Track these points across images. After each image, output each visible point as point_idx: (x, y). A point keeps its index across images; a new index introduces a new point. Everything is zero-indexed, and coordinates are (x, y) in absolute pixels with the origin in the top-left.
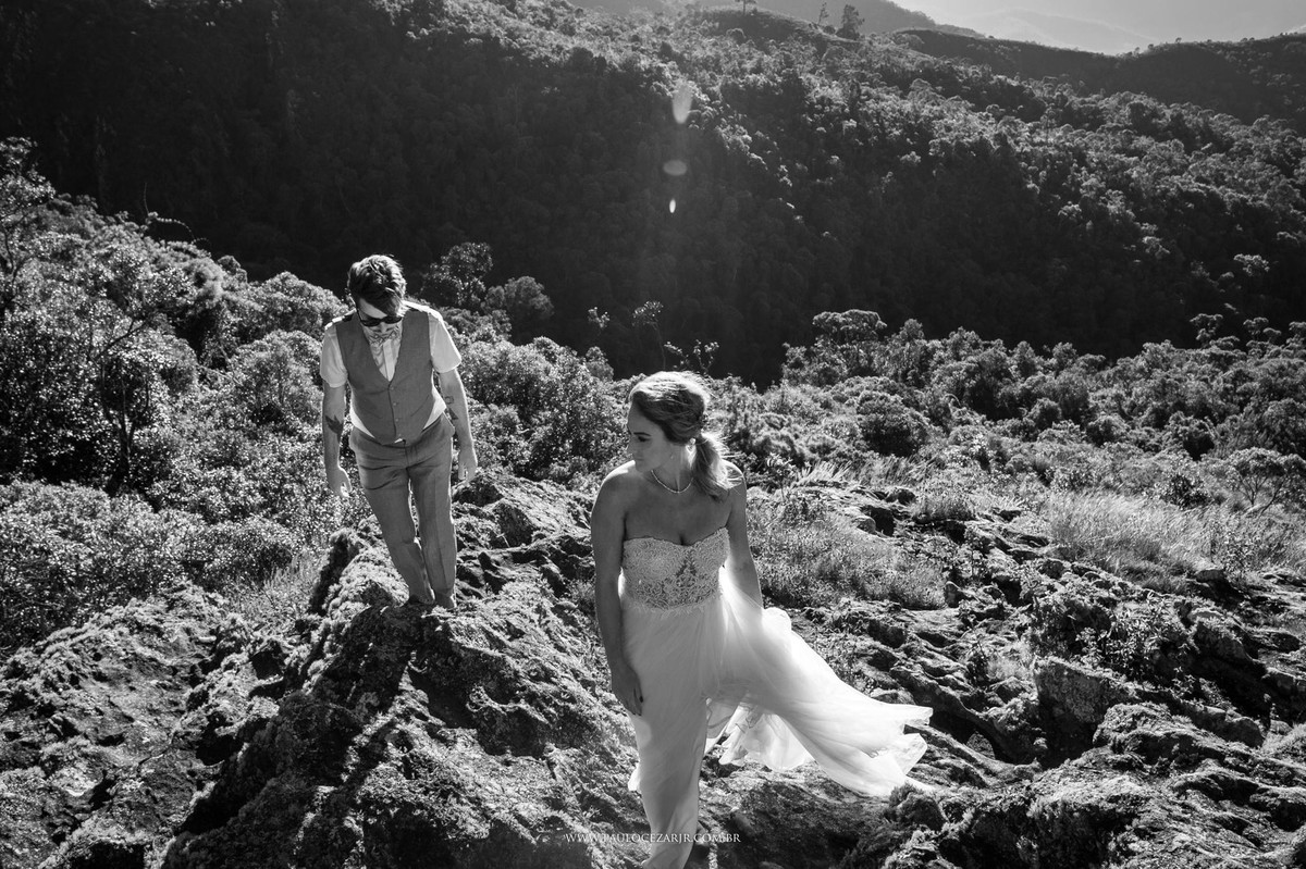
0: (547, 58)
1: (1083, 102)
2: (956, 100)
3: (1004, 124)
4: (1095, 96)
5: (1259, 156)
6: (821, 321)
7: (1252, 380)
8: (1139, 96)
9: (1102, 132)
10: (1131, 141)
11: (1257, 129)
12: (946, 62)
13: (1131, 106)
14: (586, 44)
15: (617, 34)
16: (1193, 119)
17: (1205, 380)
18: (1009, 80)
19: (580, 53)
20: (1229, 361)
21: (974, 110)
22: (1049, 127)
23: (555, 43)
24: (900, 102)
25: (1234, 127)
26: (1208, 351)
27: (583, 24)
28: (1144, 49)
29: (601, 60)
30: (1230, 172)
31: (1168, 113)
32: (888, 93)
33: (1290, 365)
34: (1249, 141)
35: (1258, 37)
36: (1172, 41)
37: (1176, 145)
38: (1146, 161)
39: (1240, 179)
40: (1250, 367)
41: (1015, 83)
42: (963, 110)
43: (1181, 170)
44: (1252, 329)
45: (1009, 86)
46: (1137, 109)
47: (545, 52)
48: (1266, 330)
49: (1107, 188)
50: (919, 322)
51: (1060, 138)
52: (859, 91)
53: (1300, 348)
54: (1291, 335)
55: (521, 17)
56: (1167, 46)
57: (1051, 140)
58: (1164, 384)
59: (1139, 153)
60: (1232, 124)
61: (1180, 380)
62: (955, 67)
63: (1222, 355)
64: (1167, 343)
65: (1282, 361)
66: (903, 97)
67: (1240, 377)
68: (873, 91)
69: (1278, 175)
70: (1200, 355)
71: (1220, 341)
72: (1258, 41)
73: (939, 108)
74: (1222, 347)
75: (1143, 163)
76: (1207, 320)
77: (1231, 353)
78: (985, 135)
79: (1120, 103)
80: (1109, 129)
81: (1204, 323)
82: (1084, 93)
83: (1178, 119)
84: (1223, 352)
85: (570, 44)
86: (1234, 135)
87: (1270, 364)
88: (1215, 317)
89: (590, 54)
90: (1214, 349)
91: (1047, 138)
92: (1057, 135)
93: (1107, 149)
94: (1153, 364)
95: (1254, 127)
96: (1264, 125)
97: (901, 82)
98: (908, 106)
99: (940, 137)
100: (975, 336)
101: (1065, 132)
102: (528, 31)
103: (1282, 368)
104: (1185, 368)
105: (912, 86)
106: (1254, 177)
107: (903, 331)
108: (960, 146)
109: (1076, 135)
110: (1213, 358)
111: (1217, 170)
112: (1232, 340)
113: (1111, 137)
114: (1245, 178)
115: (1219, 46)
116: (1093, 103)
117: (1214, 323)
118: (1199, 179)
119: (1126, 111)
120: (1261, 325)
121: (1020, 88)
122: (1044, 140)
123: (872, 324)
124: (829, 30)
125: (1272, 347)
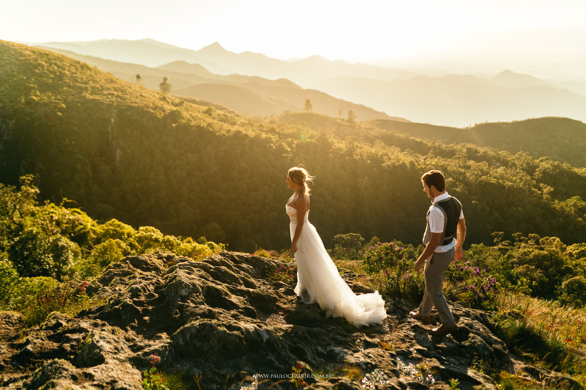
0: (224, 135)
1: (447, 147)
2: (394, 147)
3: (413, 157)
4: (452, 145)
5: (519, 168)
6: (338, 238)
7: (514, 258)
8: (469, 144)
9: (454, 159)
10: (466, 162)
11: (518, 156)
12: (390, 132)
13: (466, 148)
14: (241, 129)
15: (253, 124)
16: (491, 153)
17: (496, 259)
18: (416, 139)
19: (238, 132)
20: (507, 250)
21: (402, 151)
22: (432, 158)
23: (228, 128)
24: (370, 149)
25: (508, 156)
26: (498, 247)
27: (240, 121)
28: (473, 125)
29: (246, 135)
30: (507, 174)
31: (482, 151)
32: (366, 145)
33: (528, 251)
34: (515, 162)
35: (519, 120)
36: (484, 122)
37: (484, 164)
38: (472, 171)
39: (511, 177)
40: (514, 254)
41: (419, 140)
42: (396, 151)
43: (486, 173)
44: (516, 237)
45: (417, 142)
46: (469, 150)
47: (223, 132)
48: (522, 238)
49: (456, 182)
50: (378, 238)
51: (436, 162)
52: (353, 145)
53: (533, 245)
54: (529, 239)
55: (214, 118)
56: (482, 124)
57: (433, 163)
58: (478, 261)
59: (469, 167)
60: (508, 155)
61: (485, 259)
62: (394, 134)
63: (503, 248)
64: (481, 244)
65: (526, 250)
66: (371, 147)
67: (510, 257)
68: (359, 145)
69: (526, 175)
70: (494, 249)
71: (503, 243)
72: (519, 122)
73: (386, 151)
74: (503, 245)
75: (470, 171)
76: (498, 234)
77: (507, 247)
78: (405, 162)
79: (462, 147)
80: (457, 158)
81: (496, 236)
82: (447, 143)
83: (485, 153)
84: (504, 247)
85: (234, 129)
86: (509, 159)
87: (521, 250)
88: (501, 233)
89: (242, 133)
90: (500, 246)
91: (431, 162)
92: (435, 161)
93: (455, 166)
94: (475, 253)
95: (517, 156)
96: (520, 155)
97: (371, 141)
98: (373, 151)
99: (387, 163)
100: (402, 243)
101: (439, 160)
102: (217, 124)
103: (525, 253)
104: (488, 254)
105: (375, 142)
106: (516, 176)
107: (372, 242)
108: (394, 166)
109: (443, 161)
110: (500, 249)
111: (502, 174)
112: (507, 242)
113: (457, 161)
114: (513, 176)
115: (503, 123)
116: (451, 147)
117: (500, 236)
118: (495, 177)
119: (465, 150)
120: (519, 236)
121: (421, 142)
122: (430, 163)
123: (358, 238)
124: (343, 120)
125: (523, 244)
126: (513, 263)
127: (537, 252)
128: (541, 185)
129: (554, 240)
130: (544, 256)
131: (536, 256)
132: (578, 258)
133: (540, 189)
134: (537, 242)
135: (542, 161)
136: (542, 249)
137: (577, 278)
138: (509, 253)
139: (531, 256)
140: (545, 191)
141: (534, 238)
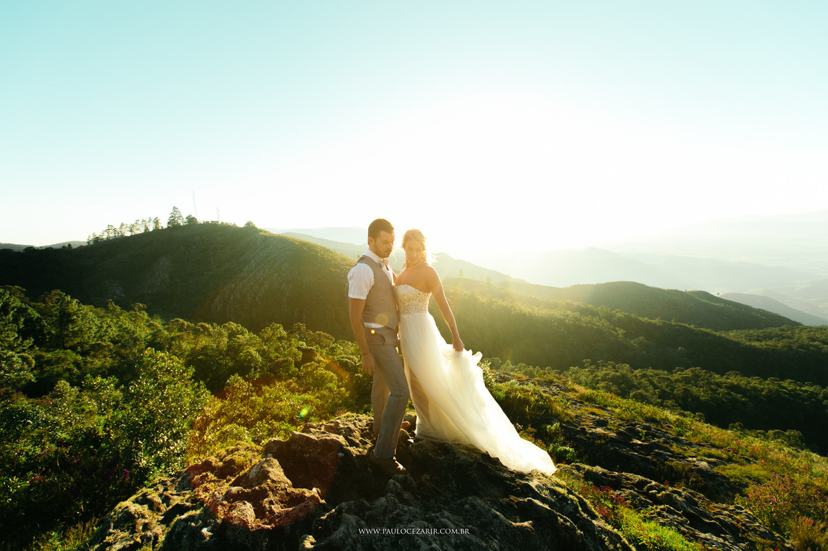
20: (594, 372)
40: (599, 374)
65: (606, 372)
67: (596, 376)
87: (604, 372)
94: (573, 373)
124: (483, 282)
125: (605, 368)
126: (598, 380)
127: (613, 373)
128: (617, 328)
129: (625, 366)
130: (618, 377)
131: (613, 377)
132: (640, 378)
133: (616, 331)
134: (614, 367)
135: (617, 312)
136: (617, 372)
137: (640, 391)
138: (595, 373)
139: (610, 376)
140: (619, 332)
141: (612, 364)
